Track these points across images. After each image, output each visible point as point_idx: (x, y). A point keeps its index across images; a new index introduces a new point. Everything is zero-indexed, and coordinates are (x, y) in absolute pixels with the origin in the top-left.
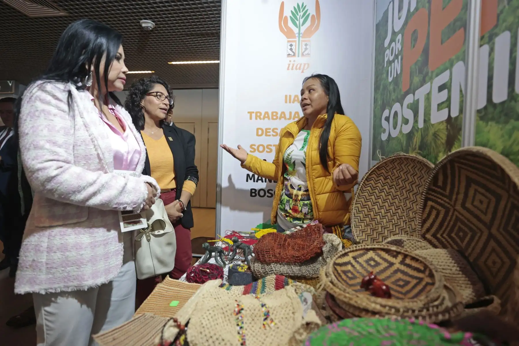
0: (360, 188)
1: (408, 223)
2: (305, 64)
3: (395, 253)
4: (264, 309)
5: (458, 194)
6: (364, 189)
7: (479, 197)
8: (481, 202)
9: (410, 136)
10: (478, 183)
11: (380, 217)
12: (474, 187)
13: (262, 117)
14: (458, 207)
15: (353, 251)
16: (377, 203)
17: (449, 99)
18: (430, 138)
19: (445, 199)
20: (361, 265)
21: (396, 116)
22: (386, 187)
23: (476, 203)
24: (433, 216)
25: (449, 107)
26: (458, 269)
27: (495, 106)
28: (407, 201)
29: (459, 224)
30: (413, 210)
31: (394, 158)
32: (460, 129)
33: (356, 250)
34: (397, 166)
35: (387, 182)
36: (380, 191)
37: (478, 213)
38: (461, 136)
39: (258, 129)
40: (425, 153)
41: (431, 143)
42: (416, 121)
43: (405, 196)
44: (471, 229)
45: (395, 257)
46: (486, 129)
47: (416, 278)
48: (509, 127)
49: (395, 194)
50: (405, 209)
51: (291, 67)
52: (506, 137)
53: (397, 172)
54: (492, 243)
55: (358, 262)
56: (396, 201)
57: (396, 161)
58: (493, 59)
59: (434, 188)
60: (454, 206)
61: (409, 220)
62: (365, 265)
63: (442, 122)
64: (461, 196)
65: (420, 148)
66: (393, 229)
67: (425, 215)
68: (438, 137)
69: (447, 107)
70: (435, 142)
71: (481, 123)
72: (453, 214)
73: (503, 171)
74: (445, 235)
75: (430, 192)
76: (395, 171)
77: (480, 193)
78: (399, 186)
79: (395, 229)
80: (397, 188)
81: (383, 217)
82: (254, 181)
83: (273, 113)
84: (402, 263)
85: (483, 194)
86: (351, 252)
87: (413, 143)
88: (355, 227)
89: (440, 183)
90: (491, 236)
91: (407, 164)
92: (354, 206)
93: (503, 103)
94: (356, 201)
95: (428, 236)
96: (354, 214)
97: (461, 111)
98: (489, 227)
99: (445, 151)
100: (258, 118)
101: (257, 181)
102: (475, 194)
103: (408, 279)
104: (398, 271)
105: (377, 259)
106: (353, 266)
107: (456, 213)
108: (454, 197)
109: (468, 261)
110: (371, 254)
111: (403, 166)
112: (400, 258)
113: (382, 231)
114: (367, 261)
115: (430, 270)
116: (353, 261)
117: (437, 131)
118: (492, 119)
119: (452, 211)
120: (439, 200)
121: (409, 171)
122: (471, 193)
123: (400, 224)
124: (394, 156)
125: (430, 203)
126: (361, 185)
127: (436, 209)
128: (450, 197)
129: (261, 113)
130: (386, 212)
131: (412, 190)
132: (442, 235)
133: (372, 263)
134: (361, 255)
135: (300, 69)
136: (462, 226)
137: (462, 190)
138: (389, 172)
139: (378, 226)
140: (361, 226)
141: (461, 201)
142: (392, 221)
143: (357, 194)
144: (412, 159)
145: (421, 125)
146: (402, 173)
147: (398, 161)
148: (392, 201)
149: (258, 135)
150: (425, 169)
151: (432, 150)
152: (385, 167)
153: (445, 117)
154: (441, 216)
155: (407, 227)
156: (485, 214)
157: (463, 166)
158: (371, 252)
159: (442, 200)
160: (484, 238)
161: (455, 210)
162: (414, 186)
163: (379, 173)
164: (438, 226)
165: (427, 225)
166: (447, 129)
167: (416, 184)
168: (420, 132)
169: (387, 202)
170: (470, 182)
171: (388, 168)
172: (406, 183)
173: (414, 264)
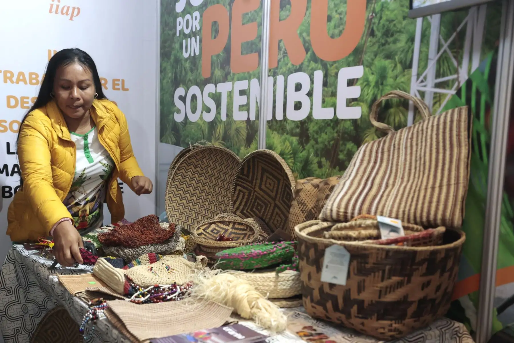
0: (171, 178)
1: (218, 207)
2: (74, 9)
3: (228, 223)
4: (164, 265)
5: (257, 179)
6: (176, 178)
7: (269, 181)
8: (270, 184)
9: (212, 125)
10: (268, 172)
11: (193, 204)
12: (266, 174)
13: (14, 79)
14: (257, 189)
15: (202, 226)
16: (188, 191)
17: (248, 105)
18: (232, 132)
19: (248, 184)
20: (209, 234)
21: (195, 100)
22: (196, 175)
23: (268, 185)
24: (240, 198)
25: (248, 110)
26: (260, 228)
27: (276, 121)
28: (216, 187)
29: (258, 201)
30: (222, 195)
31: (204, 148)
32: (257, 131)
33: (204, 225)
34: (207, 156)
35: (197, 171)
36: (190, 180)
37: (268, 191)
38: (257, 136)
39: (9, 98)
40: (229, 144)
41: (233, 137)
42: (218, 113)
43: (214, 183)
44: (265, 203)
45: (228, 225)
46: (272, 136)
47: (243, 234)
48: (283, 137)
49: (204, 182)
50: (214, 194)
51: (54, 9)
52: (282, 143)
53: (206, 161)
54: (277, 210)
55: (206, 232)
56: (206, 187)
57: (206, 151)
58: (276, 89)
59: (241, 176)
60: (254, 188)
61: (219, 204)
62: (211, 233)
63: (243, 121)
64: (258, 181)
65: (224, 139)
66: (206, 214)
67: (235, 198)
68: (240, 133)
69: (247, 111)
70: (238, 137)
71: (269, 130)
72: (254, 194)
73: (281, 166)
74: (249, 211)
75: (239, 179)
76: (204, 160)
77: (269, 178)
78: (208, 174)
79: (208, 213)
80: (207, 175)
81: (195, 204)
82: (7, 175)
83: (31, 74)
84: (233, 228)
85: (271, 179)
86: (201, 226)
87: (215, 133)
88: (171, 217)
89: (245, 173)
90: (276, 205)
91: (216, 154)
92: (167, 196)
93: (281, 121)
94: (169, 191)
95: (238, 213)
96: (168, 205)
97: (258, 117)
98: (274, 200)
99: (245, 146)
100: (8, 81)
101: (12, 175)
102: (267, 179)
103: (238, 236)
104: (231, 233)
105: (217, 228)
106: (205, 235)
107: (256, 193)
108: (254, 182)
109: (265, 222)
110: (213, 226)
111: (212, 155)
112: (231, 225)
113: (196, 217)
114: (212, 231)
115: (251, 227)
116: (204, 232)
117: (239, 128)
118: (276, 130)
119: (253, 192)
120: (245, 185)
121: (217, 161)
122: (264, 178)
123: (212, 208)
124: (205, 147)
125: (238, 188)
126: (173, 174)
127: (243, 192)
128: (251, 183)
129: (12, 74)
130: (197, 199)
131: (220, 177)
132: (247, 211)
133: (215, 231)
134: (208, 227)
135: (67, 14)
136: (260, 202)
137: (259, 177)
138: (199, 161)
139: (192, 213)
140: (176, 214)
141: (259, 184)
142: (204, 207)
143: (169, 184)
144: (221, 150)
145: (224, 118)
146: (211, 162)
147: (208, 152)
148: (202, 189)
149: (9, 106)
150: (231, 159)
151: (235, 143)
152: (195, 156)
153: (246, 118)
154: (246, 196)
155: (218, 209)
156: (273, 192)
157: (260, 160)
158: (213, 224)
159: (246, 184)
160: (272, 207)
161: (255, 191)
162: (221, 173)
163: (189, 162)
164: (244, 205)
165: (237, 205)
166: (247, 128)
167: (223, 172)
168: (223, 125)
169: (198, 189)
170: (264, 170)
171: (198, 157)
172: (215, 171)
173: (240, 227)
